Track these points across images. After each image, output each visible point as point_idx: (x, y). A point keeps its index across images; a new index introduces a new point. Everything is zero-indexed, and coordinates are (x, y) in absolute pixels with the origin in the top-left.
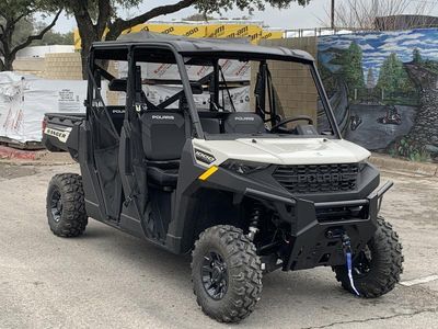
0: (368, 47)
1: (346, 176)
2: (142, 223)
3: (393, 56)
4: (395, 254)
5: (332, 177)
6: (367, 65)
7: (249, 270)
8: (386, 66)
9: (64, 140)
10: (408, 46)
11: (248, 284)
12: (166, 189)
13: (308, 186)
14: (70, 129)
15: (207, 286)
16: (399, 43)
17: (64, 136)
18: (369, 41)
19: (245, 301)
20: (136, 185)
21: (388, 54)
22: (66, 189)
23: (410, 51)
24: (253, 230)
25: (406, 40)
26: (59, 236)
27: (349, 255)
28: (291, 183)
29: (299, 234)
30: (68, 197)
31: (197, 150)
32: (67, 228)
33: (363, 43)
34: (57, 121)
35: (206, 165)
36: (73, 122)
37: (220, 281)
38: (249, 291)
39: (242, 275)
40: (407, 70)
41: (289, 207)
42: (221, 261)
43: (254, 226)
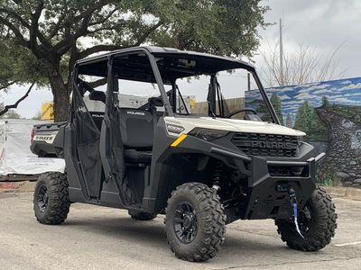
0: (286, 97)
1: (289, 145)
2: (121, 194)
3: (306, 103)
4: (330, 211)
5: (279, 145)
6: (286, 112)
7: (215, 213)
8: (301, 111)
9: (51, 142)
10: (318, 95)
11: (215, 225)
12: (140, 165)
13: (259, 150)
14: (57, 132)
15: (179, 235)
16: (311, 93)
17: (51, 138)
18: (286, 93)
19: (212, 239)
20: (115, 165)
21: (302, 102)
22: (51, 182)
23: (319, 98)
24: (216, 187)
25: (316, 90)
26: (44, 223)
27: (295, 205)
28: (246, 147)
29: (254, 184)
30: (53, 188)
31: (168, 125)
32: (52, 216)
33: (281, 95)
34: (45, 128)
35: (176, 135)
36: (59, 126)
37: (190, 227)
38: (216, 230)
39: (210, 217)
40: (318, 113)
41: (246, 163)
42: (191, 211)
43: (217, 184)
